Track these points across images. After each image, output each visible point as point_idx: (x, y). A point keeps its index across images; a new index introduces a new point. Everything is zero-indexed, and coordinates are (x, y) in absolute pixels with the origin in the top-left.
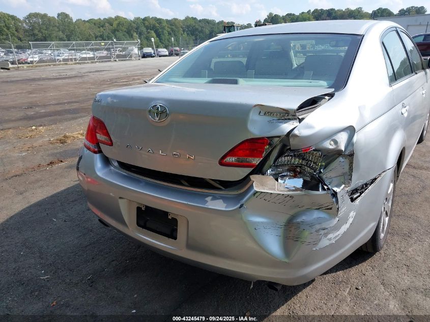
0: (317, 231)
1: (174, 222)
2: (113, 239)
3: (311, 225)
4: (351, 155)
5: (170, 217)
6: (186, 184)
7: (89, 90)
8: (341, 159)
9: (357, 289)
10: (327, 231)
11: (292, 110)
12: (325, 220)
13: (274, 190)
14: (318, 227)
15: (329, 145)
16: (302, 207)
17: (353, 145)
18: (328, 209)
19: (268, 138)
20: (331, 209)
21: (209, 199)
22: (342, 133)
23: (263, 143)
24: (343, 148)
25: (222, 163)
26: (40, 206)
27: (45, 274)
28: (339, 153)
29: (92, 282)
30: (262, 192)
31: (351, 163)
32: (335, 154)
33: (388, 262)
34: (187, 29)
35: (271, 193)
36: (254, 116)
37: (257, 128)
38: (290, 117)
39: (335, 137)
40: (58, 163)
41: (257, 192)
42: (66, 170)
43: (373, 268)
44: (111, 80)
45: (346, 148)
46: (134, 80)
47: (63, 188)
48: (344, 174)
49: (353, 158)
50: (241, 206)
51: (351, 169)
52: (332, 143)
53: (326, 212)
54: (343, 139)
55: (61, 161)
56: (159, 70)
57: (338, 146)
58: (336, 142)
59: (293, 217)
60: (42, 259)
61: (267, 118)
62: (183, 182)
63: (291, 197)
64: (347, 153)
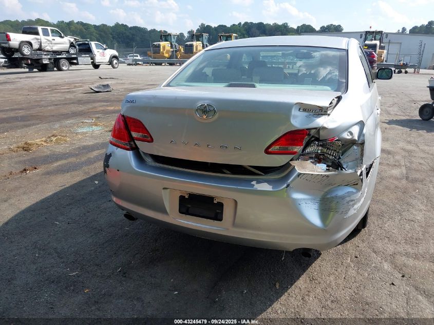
0: (348, 202)
1: (221, 205)
2: (126, 235)
3: (343, 198)
4: (363, 144)
5: (215, 202)
6: (228, 172)
7: (28, 97)
8: (355, 147)
9: (356, 257)
10: (354, 202)
11: (325, 107)
12: (353, 193)
13: (314, 171)
14: (348, 199)
15: (346, 136)
16: (335, 184)
17: (364, 135)
18: (355, 185)
19: (307, 129)
20: (357, 184)
21: (254, 183)
22: (355, 126)
23: (303, 134)
24: (356, 138)
25: (267, 151)
26: (34, 211)
27: (72, 271)
28: (353, 142)
29: (124, 274)
30: (305, 174)
31: (362, 150)
32: (350, 143)
33: (373, 236)
34: (117, 36)
35: (312, 174)
36: (295, 112)
37: (298, 121)
38: (323, 113)
39: (351, 130)
40: (32, 170)
41: (301, 174)
42: (44, 176)
43: (363, 241)
44: (49, 87)
45: (359, 137)
46: (75, 87)
47: (51, 194)
48: (356, 159)
49: (363, 147)
50: (288, 186)
51: (362, 155)
52: (349, 134)
53: (353, 188)
54: (356, 130)
55: (36, 168)
56: (100, 78)
57: (353, 137)
58: (351, 133)
59: (327, 193)
60: (61, 258)
61: (305, 114)
62: (225, 171)
63: (328, 176)
64: (360, 142)
